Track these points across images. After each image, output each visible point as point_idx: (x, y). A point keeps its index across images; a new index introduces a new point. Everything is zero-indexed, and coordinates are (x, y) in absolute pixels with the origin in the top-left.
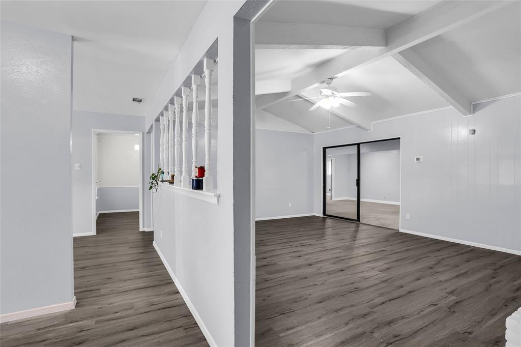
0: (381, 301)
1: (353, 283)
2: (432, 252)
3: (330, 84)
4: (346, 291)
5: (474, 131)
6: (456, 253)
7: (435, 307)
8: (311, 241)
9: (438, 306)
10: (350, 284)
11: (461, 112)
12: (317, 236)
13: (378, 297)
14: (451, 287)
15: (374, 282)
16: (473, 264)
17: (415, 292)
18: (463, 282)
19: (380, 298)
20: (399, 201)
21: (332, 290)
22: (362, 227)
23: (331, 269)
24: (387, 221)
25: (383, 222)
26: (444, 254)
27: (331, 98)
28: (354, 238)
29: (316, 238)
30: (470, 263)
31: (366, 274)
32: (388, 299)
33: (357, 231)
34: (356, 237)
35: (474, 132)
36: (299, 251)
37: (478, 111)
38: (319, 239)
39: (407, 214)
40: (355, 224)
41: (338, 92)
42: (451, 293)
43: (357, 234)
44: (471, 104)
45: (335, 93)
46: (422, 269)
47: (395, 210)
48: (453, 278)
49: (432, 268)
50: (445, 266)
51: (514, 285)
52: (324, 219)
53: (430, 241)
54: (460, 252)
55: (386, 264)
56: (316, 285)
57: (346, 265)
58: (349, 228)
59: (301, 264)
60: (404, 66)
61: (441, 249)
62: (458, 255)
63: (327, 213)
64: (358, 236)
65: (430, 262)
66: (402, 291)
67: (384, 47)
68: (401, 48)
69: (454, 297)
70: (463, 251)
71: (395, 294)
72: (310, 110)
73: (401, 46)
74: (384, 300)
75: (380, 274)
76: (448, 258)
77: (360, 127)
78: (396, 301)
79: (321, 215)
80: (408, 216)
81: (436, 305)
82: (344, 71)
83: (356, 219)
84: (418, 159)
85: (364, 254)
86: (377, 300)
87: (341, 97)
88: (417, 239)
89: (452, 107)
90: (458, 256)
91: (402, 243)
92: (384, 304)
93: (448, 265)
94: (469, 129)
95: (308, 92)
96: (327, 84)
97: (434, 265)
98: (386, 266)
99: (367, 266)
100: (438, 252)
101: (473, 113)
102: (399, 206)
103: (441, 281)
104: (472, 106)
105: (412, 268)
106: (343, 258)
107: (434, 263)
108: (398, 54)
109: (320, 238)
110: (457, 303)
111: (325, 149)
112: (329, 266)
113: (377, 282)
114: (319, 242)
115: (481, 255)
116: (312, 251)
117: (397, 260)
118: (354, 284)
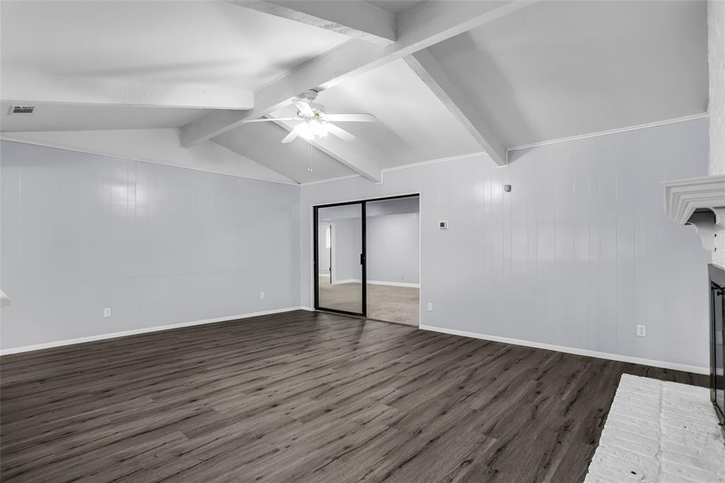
0: (386, 471)
1: (342, 437)
2: (461, 359)
3: (313, 99)
4: (327, 458)
5: (510, 187)
6: (490, 358)
7: (470, 466)
8: (285, 356)
9: (474, 463)
10: (336, 440)
11: (494, 160)
12: (297, 346)
13: (382, 462)
14: (487, 419)
15: (376, 430)
16: (514, 373)
17: (440, 440)
18: (504, 406)
19: (386, 464)
20: (419, 283)
21: (303, 459)
22: (369, 325)
23: (310, 410)
24: (404, 313)
25: (398, 314)
26: (477, 360)
27: (314, 122)
28: (355, 345)
29: (296, 349)
30: (509, 371)
31: (365, 415)
32: (397, 463)
33: (360, 333)
34: (357, 343)
35: (509, 189)
36: (262, 378)
37: (514, 160)
38: (301, 352)
39: (429, 304)
40: (360, 320)
41: (325, 113)
42: (489, 433)
43: (359, 338)
44: (506, 150)
45: (322, 114)
46: (449, 391)
47: (413, 296)
48: (491, 402)
49: (462, 388)
50: (479, 381)
51: (563, 402)
52: (315, 315)
53: (459, 341)
54: (496, 354)
55: (398, 388)
56: (278, 450)
57: (337, 399)
58: (349, 327)
59: (257, 405)
60: (423, 81)
61: (473, 352)
62: (494, 360)
63: (321, 305)
64: (361, 340)
65: (459, 376)
66: (420, 442)
67: (393, 42)
68: (417, 44)
69: (494, 440)
70: (499, 353)
71: (409, 451)
72: (284, 141)
73: (417, 42)
74: (390, 468)
75: (389, 409)
76: (481, 366)
77: (365, 177)
78: (410, 464)
79: (311, 308)
80: (430, 306)
81: (470, 462)
82: (333, 78)
83: (361, 312)
84: (442, 225)
85: (367, 372)
86: (379, 469)
87: (331, 122)
88: (443, 339)
89: (484, 153)
90: (494, 362)
91: (423, 347)
92: (392, 477)
93: (482, 379)
94: (504, 184)
95: (279, 113)
96: (309, 99)
97: (465, 381)
98: (398, 392)
99: (370, 395)
100: (470, 358)
101: (509, 162)
102: (419, 289)
103: (475, 411)
104: (507, 153)
105: (434, 392)
106: (332, 385)
107: (465, 377)
108: (413, 57)
109: (302, 348)
110: (499, 450)
111: (316, 209)
112: (308, 404)
113: (382, 427)
114: (300, 357)
115: (521, 357)
116: (285, 376)
117: (415, 380)
118: (345, 438)
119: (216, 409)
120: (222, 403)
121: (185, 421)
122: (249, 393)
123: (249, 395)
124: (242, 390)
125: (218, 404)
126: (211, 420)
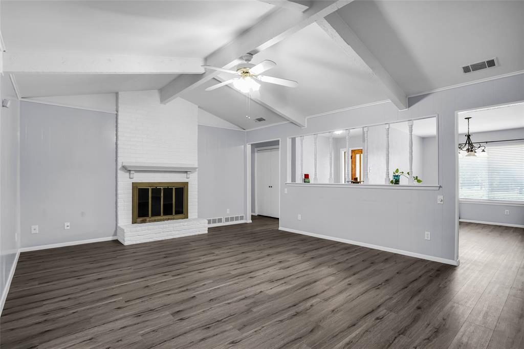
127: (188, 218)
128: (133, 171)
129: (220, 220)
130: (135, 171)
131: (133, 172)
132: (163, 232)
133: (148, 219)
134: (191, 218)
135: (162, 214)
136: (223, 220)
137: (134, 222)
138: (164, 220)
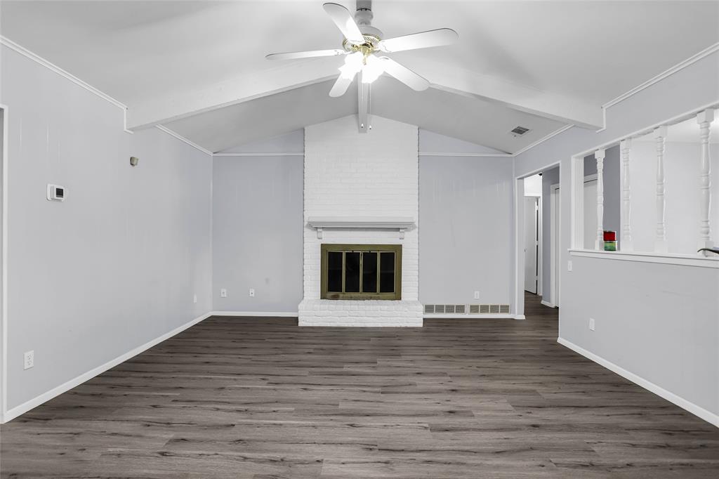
119: (509, 407)
120: (502, 411)
121: (542, 405)
122: (466, 412)
123: (469, 409)
124: (472, 420)
125: (505, 411)
126: (516, 397)
127: (400, 299)
128: (320, 228)
129: (461, 309)
130: (323, 228)
131: (321, 230)
132: (350, 316)
133: (341, 295)
134: (406, 299)
135: (361, 289)
136: (467, 309)
137: (323, 297)
138: (363, 299)
